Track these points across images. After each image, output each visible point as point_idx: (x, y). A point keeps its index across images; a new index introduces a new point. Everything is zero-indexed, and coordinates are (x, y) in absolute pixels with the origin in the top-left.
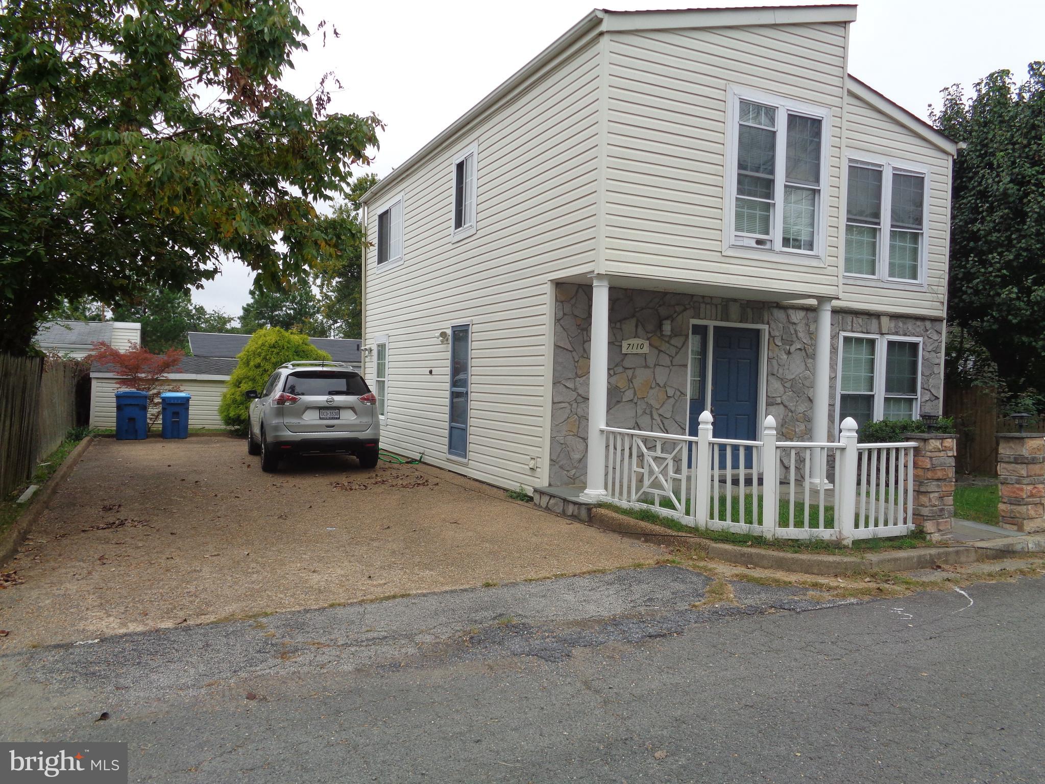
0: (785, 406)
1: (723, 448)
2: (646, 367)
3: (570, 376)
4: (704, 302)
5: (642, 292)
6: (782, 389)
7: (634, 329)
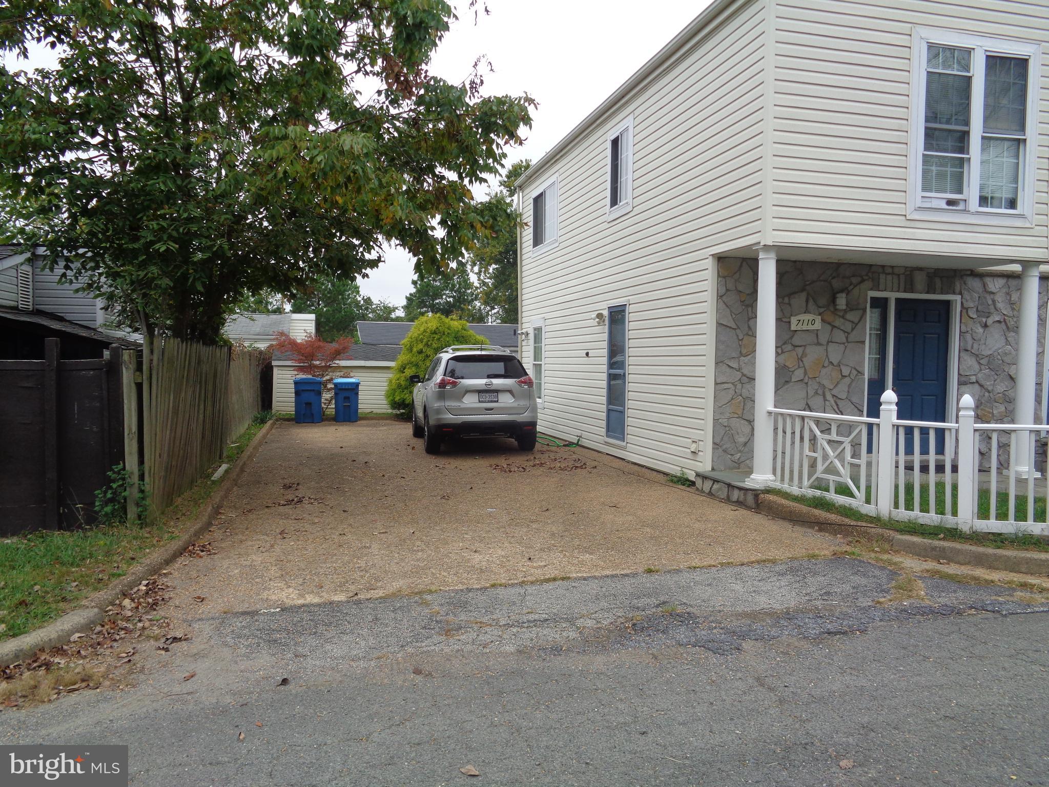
0: (981, 386)
1: (909, 431)
2: (818, 344)
3: (734, 355)
4: (884, 272)
5: (813, 264)
6: (977, 367)
7: (804, 304)
